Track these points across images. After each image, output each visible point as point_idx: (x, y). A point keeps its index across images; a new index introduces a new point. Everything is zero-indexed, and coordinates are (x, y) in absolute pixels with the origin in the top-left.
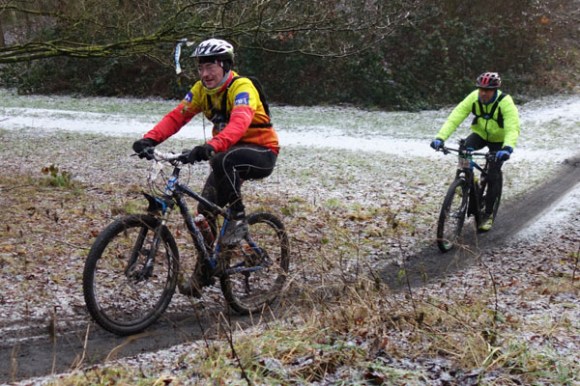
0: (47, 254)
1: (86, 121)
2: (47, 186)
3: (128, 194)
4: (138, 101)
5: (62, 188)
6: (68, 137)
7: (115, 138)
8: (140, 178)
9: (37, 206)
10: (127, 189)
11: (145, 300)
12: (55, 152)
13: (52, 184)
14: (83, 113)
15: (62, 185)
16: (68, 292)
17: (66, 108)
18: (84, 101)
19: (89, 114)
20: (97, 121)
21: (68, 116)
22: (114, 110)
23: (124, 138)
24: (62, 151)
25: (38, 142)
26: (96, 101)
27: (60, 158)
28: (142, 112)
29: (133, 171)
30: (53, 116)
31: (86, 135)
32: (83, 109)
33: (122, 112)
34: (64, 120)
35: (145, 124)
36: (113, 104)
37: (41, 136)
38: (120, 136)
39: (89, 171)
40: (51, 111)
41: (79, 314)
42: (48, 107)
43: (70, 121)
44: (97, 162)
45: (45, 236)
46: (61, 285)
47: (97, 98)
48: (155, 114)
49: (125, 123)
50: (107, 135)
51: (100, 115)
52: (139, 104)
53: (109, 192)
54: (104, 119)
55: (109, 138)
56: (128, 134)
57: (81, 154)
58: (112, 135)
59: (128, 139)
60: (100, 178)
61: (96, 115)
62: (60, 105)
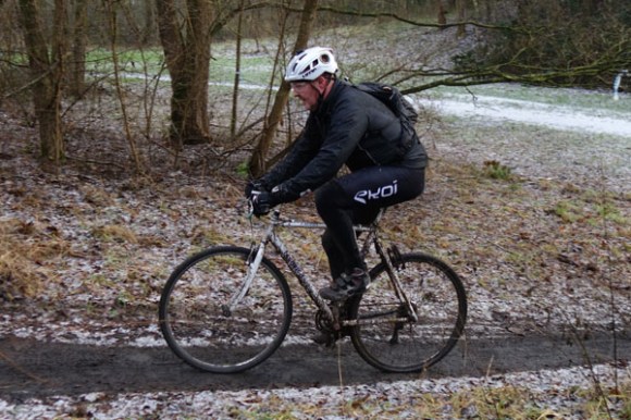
0: (477, 254)
1: (532, 111)
2: (488, 178)
3: (563, 192)
4: (587, 92)
5: (501, 181)
6: (513, 127)
7: (558, 132)
8: (577, 175)
9: (475, 200)
10: (562, 187)
11: (557, 315)
12: (499, 142)
13: (493, 176)
14: (530, 103)
15: (502, 177)
16: (490, 296)
17: (515, 97)
18: (534, 90)
19: (536, 104)
20: (542, 112)
21: (516, 106)
22: (561, 101)
23: (567, 132)
24: (506, 141)
25: (485, 131)
26: (545, 90)
27: (503, 148)
28: (589, 104)
29: (571, 167)
30: (502, 104)
31: (531, 126)
32: (531, 99)
33: (568, 104)
34: (512, 110)
35: (591, 117)
36: (561, 94)
37: (489, 125)
38: (563, 128)
39: (529, 164)
40: (501, 100)
41: (496, 320)
42: (498, 95)
43: (518, 111)
44: (538, 155)
45: (478, 234)
46: (485, 288)
47: (546, 89)
48: (601, 107)
49: (571, 115)
50: (550, 127)
51: (546, 106)
52: (587, 96)
53: (545, 189)
54: (550, 110)
55: (553, 131)
56: (572, 128)
57: (523, 146)
58: (556, 128)
59: (571, 133)
60: (539, 173)
61: (543, 105)
62: (511, 94)
